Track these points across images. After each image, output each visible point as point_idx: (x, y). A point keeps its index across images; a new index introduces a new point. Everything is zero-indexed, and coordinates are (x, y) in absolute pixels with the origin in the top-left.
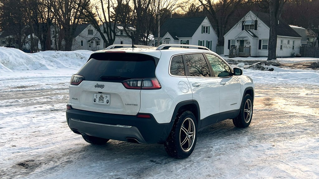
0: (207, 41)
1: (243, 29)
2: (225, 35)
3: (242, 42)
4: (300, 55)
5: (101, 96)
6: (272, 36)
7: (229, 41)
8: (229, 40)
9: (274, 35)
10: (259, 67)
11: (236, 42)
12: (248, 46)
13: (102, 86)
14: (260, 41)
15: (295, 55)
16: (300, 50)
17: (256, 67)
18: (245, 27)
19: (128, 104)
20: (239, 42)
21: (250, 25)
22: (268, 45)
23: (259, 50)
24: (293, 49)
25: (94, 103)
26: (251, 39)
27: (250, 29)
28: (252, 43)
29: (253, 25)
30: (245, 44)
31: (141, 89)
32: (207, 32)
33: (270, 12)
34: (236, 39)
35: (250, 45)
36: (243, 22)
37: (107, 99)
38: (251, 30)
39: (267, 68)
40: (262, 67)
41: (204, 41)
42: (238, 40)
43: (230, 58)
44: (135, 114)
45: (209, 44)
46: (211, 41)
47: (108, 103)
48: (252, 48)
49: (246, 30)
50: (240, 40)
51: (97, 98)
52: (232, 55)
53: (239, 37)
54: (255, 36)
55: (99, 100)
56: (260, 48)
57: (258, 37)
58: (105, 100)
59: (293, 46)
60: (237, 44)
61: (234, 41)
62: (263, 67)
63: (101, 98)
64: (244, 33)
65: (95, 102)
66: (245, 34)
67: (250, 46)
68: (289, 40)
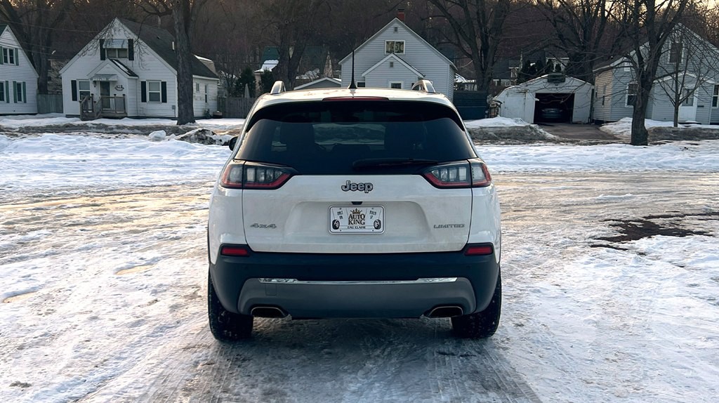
0: (14, 82)
1: (103, 58)
2: (63, 70)
3: (105, 86)
4: (221, 114)
5: (354, 213)
6: (183, 73)
7: (74, 83)
8: (72, 81)
9: (186, 72)
10: (203, 139)
11: (92, 85)
12: (119, 94)
13: (367, 188)
14: (143, 84)
15: (211, 114)
16: (219, 103)
17: (196, 139)
18: (106, 51)
19: (440, 226)
20: (99, 86)
21: (119, 49)
22: (160, 92)
23: (143, 103)
24: (206, 101)
25: (332, 230)
26: (123, 79)
27: (119, 57)
28: (127, 89)
29: (126, 50)
30: (113, 92)
31: (472, 186)
32: (12, 62)
33: (176, 23)
34: (91, 79)
35: (124, 92)
36: (102, 42)
37: (375, 218)
38: (122, 60)
39: (221, 141)
40: (209, 139)
41: (7, 82)
42: (95, 82)
43: (83, 120)
44: (458, 248)
45: (19, 90)
46: (24, 83)
47: (378, 228)
48: (128, 98)
49: (112, 60)
50: (101, 82)
51: (341, 217)
52: (87, 114)
53: (97, 75)
54: (131, 73)
55: (350, 222)
56: (144, 100)
57: (137, 76)
58: (369, 223)
59: (206, 95)
60: (95, 91)
61: (85, 84)
62: (211, 138)
63: (356, 218)
64: (108, 65)
65: (335, 228)
66: (108, 68)
67: (124, 95)
68: (198, 82)
